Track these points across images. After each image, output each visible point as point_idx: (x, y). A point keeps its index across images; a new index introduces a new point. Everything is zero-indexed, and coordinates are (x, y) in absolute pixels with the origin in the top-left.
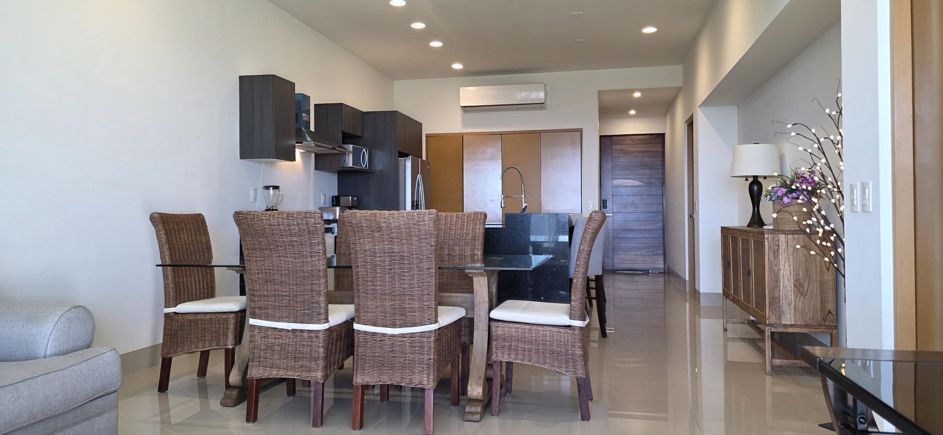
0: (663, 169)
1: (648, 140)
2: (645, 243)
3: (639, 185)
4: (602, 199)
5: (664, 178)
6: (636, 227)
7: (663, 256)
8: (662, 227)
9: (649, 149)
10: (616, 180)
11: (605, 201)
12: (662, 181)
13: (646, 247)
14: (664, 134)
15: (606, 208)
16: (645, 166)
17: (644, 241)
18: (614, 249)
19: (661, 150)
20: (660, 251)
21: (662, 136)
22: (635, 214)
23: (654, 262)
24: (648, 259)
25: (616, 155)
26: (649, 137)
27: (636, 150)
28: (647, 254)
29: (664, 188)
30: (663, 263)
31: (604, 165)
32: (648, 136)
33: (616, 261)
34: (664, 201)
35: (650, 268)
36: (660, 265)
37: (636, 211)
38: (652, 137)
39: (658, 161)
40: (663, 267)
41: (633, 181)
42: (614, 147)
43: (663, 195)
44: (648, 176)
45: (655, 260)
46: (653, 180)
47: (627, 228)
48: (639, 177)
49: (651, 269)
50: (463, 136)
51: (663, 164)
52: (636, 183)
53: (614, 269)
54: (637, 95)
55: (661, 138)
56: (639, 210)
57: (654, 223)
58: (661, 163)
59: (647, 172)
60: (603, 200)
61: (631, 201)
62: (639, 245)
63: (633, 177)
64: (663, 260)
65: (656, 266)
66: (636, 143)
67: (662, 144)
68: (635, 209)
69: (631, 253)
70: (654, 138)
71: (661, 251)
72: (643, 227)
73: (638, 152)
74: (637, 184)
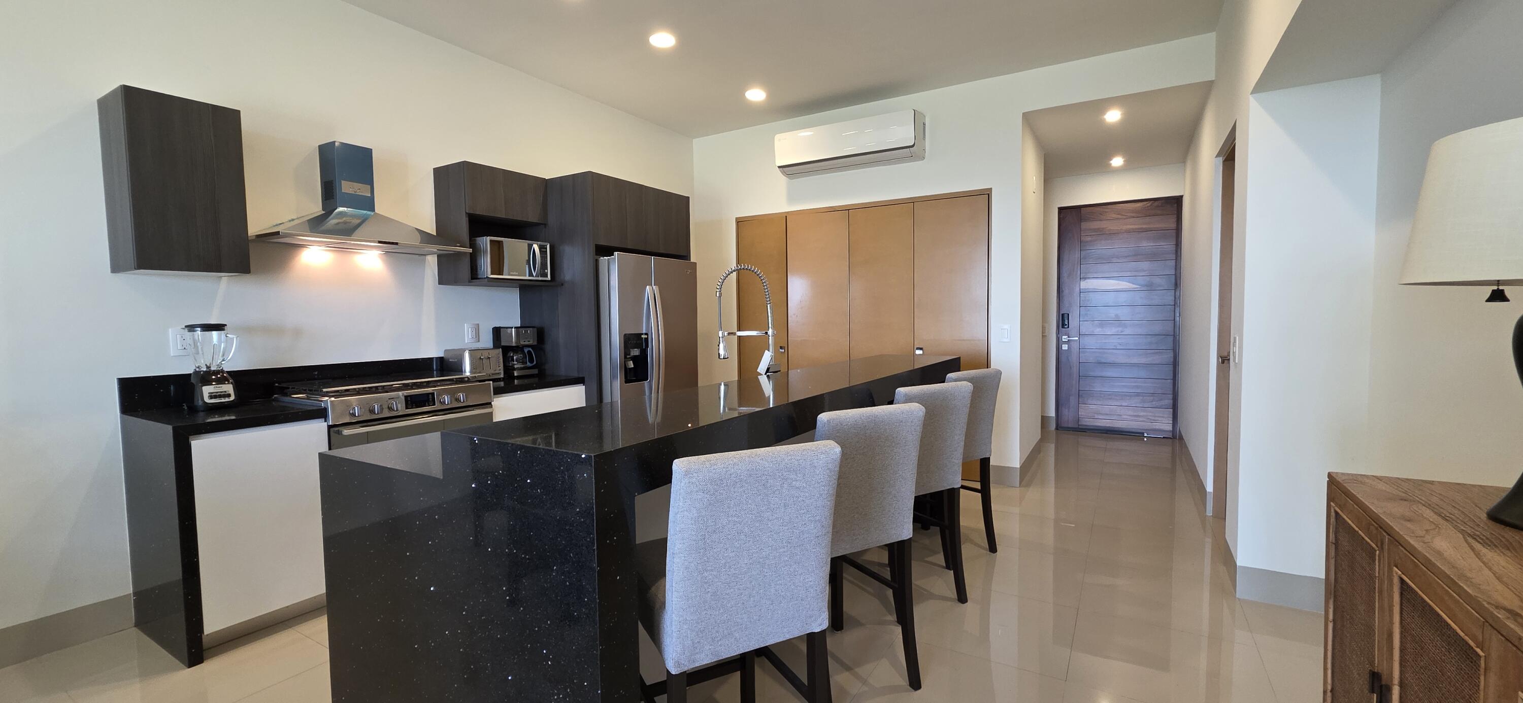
0: (1176, 259)
1: (1149, 210)
2: (1137, 387)
3: (1130, 289)
4: (1062, 312)
5: (1178, 275)
6: (1122, 359)
7: (1172, 410)
8: (1172, 360)
9: (1152, 226)
10: (1086, 281)
11: (1066, 315)
12: (1174, 281)
13: (1138, 395)
14: (1182, 197)
15: (1068, 327)
16: (1142, 255)
17: (1135, 382)
18: (1080, 394)
19: (1174, 226)
20: (1166, 401)
21: (1177, 201)
22: (1119, 338)
23: (1154, 420)
24: (1142, 414)
25: (1089, 239)
26: (1151, 205)
27: (1125, 227)
28: (1142, 406)
29: (1178, 293)
30: (1171, 422)
31: (1065, 257)
32: (1149, 204)
33: (1082, 413)
34: (1178, 315)
35: (1145, 430)
36: (1165, 425)
37: (1122, 332)
38: (1156, 203)
39: (1168, 246)
40: (1171, 429)
41: (1117, 282)
42: (1084, 225)
43: (1175, 305)
44: (1146, 272)
45: (1155, 417)
46: (1157, 280)
47: (1103, 361)
48: (1129, 274)
49: (1148, 430)
50: (786, 217)
51: (1177, 251)
52: (1124, 285)
53: (1080, 427)
54: (1113, 116)
55: (1176, 205)
56: (1128, 331)
57: (1157, 353)
58: (1173, 248)
59: (1145, 265)
60: (1063, 315)
61: (1113, 315)
62: (1125, 390)
63: (1119, 274)
64: (1172, 416)
65: (1158, 426)
66: (1126, 216)
67: (1175, 216)
68: (1120, 329)
69: (1110, 403)
70: (1160, 205)
71: (1168, 401)
72: (1135, 360)
73: (1128, 231)
74: (1127, 287)
